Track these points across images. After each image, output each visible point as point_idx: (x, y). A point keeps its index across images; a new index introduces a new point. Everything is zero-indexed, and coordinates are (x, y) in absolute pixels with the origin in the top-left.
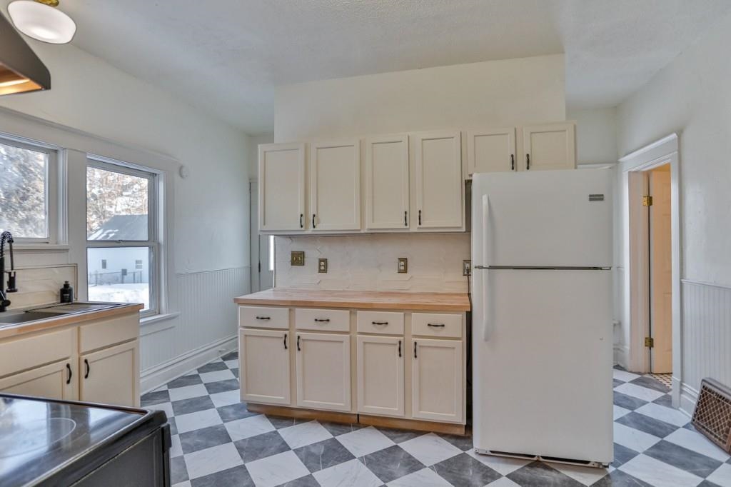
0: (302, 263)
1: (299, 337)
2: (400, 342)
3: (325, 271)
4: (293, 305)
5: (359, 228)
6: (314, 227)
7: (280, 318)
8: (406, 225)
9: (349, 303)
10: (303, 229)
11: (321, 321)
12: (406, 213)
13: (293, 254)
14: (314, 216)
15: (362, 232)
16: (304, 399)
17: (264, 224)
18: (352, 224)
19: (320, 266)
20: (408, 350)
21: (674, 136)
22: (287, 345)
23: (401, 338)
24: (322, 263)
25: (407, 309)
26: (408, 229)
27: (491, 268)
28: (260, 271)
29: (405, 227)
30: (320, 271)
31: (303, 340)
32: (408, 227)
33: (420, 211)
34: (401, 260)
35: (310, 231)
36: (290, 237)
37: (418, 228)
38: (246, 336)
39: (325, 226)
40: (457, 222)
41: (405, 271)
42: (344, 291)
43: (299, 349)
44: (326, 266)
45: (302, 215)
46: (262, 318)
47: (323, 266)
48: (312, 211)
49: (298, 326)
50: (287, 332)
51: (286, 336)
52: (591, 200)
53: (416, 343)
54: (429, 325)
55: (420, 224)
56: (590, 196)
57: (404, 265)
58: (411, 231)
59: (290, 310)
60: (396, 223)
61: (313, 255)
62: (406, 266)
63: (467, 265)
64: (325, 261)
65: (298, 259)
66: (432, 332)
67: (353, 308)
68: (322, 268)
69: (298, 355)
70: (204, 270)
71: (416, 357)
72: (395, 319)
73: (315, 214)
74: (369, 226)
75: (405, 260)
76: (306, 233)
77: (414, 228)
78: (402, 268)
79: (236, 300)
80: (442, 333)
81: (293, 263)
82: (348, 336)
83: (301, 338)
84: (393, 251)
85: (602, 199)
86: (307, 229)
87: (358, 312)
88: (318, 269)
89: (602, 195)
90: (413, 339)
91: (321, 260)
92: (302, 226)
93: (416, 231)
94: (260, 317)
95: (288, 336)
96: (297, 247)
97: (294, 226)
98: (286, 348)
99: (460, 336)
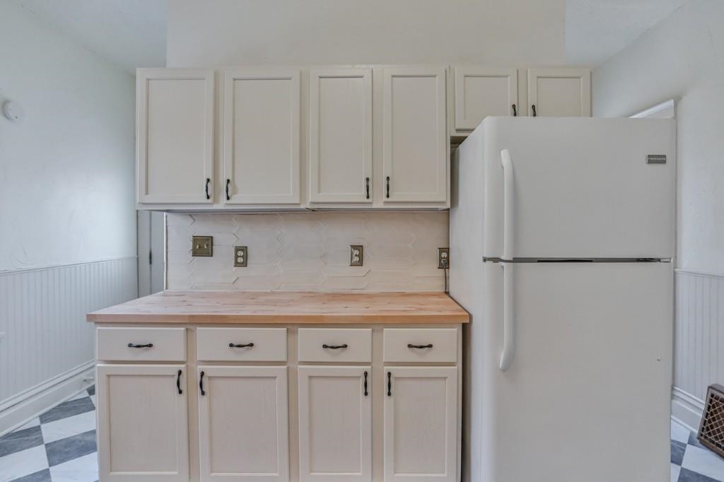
0: (210, 253)
1: (202, 374)
2: (366, 374)
3: (245, 264)
4: (191, 323)
5: (298, 202)
6: (228, 198)
7: (170, 343)
8: (368, 197)
9: (286, 317)
10: (210, 201)
11: (239, 346)
12: (368, 179)
13: (196, 239)
14: (228, 181)
15: (302, 207)
16: (212, 472)
17: (147, 193)
18: (286, 195)
19: (237, 257)
20: (378, 384)
21: (671, 102)
22: (183, 387)
23: (367, 368)
24: (241, 253)
25: (376, 323)
26: (371, 203)
27: (516, 260)
28: (151, 263)
29: (365, 200)
30: (237, 264)
31: (210, 378)
32: (370, 200)
33: (388, 178)
34: (354, 247)
35: (222, 204)
36: (191, 214)
37: (385, 203)
38: (109, 376)
39: (244, 197)
40: (440, 195)
41: (360, 263)
42: (273, 293)
43: (203, 393)
44: (246, 257)
45: (208, 180)
46: (138, 346)
47: (242, 257)
48: (225, 174)
49: (200, 357)
50: (182, 367)
51: (180, 372)
52: (650, 162)
53: (389, 374)
54: (410, 346)
55: (388, 196)
56: (649, 156)
57: (358, 255)
58: (375, 206)
59: (187, 329)
60: (356, 195)
61: (225, 239)
62: (361, 256)
63: (444, 255)
64: (244, 249)
65: (203, 247)
66: (414, 356)
67: (291, 325)
68: (240, 260)
69: (202, 402)
70: (54, 264)
71: (389, 394)
72: (359, 339)
73: (230, 179)
74: (313, 197)
75: (360, 248)
76: (216, 207)
77: (379, 203)
78: (356, 259)
79: (90, 318)
80: (429, 356)
81: (196, 253)
82: (285, 367)
83: (207, 374)
84: (343, 235)
85: (664, 162)
86: (216, 201)
87: (300, 330)
88: (233, 262)
89: (665, 156)
90: (386, 367)
91: (237, 249)
92: (208, 197)
93: (381, 206)
94: (135, 344)
95: (184, 373)
96: (203, 229)
97: (195, 196)
98: (180, 392)
99: (454, 360)
